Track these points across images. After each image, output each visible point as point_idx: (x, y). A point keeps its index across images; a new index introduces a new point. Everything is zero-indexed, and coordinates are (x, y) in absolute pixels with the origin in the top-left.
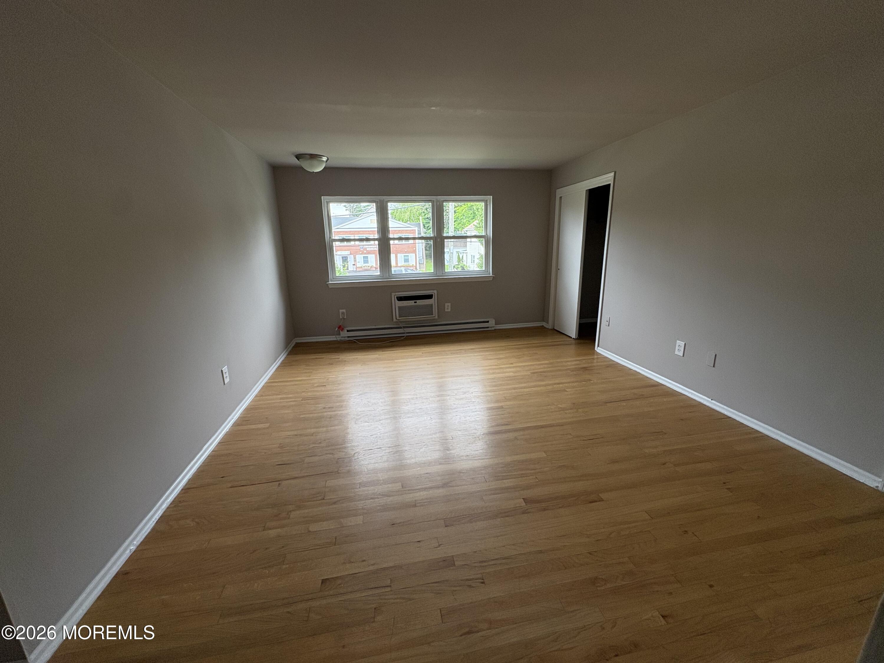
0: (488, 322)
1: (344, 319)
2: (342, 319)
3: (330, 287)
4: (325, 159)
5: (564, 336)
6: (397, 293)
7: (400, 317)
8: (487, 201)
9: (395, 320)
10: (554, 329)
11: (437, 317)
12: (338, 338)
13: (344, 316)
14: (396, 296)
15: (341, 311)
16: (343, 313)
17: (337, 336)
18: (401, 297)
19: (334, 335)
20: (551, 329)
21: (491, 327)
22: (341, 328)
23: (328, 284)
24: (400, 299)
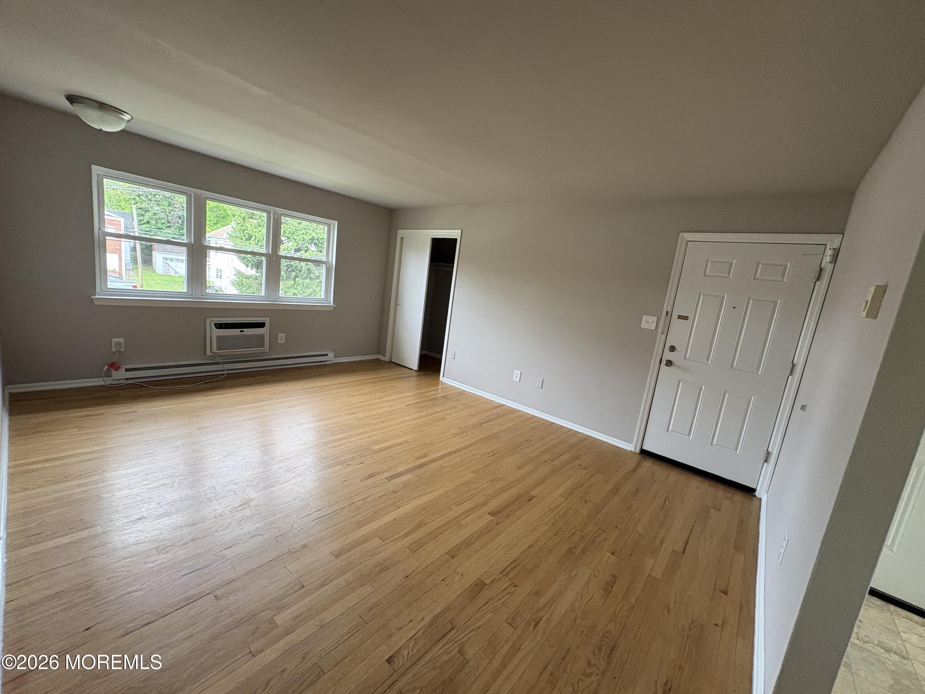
0: (326, 355)
1: (120, 352)
2: (116, 352)
3: (96, 303)
4: (127, 117)
5: (405, 368)
6: (214, 319)
7: (218, 350)
8: (330, 225)
9: (208, 353)
10: (391, 362)
11: (268, 350)
12: (108, 381)
13: (121, 348)
14: (213, 323)
15: (114, 340)
16: (119, 344)
17: (105, 379)
18: (221, 324)
19: (101, 377)
20: (388, 362)
21: (329, 361)
22: (114, 366)
23: (92, 299)
24: (220, 326)
